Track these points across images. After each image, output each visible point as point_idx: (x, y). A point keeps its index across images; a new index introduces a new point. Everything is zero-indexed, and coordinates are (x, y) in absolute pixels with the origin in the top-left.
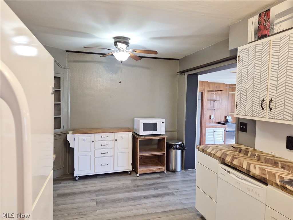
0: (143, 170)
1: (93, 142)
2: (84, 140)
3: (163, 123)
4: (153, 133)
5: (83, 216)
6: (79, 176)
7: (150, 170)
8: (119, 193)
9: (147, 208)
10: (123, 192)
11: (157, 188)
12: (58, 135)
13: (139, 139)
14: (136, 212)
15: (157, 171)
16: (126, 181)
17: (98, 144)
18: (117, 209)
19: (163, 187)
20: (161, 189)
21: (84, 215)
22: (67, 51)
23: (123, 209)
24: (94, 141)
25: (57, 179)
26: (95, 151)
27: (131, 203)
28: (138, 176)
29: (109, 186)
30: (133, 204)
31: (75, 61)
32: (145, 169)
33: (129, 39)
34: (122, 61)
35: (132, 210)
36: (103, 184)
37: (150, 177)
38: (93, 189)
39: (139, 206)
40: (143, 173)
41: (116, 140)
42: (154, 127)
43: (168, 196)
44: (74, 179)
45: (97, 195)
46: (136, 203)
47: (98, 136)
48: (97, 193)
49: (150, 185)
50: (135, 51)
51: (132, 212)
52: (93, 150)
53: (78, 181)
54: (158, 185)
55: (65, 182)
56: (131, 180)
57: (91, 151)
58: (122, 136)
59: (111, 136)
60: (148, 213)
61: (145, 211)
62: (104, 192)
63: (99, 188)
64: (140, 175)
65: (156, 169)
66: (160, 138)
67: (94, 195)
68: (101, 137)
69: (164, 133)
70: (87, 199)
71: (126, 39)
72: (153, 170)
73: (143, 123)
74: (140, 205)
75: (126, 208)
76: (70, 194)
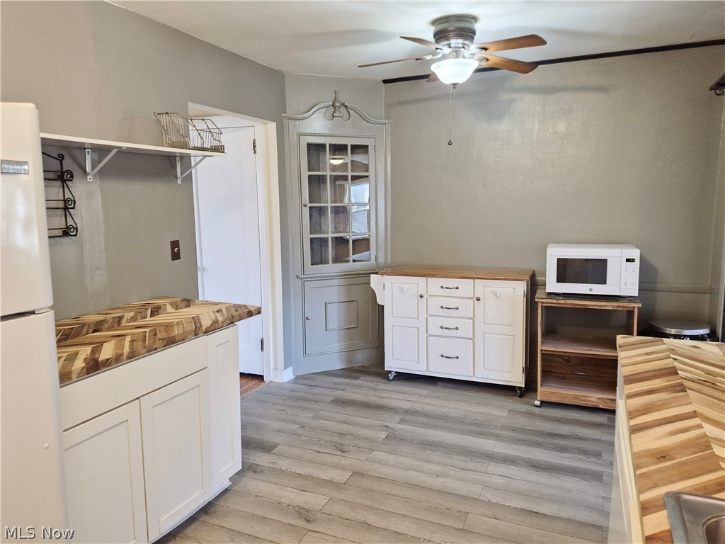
0: (553, 393)
1: (421, 296)
2: (402, 290)
3: (628, 260)
4: (591, 290)
5: (339, 453)
6: (396, 372)
7: (576, 397)
8: (453, 430)
9: (487, 486)
10: (462, 432)
11: (563, 449)
12: (363, 274)
13: (542, 303)
14: (449, 484)
15: (601, 406)
16: (498, 410)
17: (435, 304)
18: (415, 463)
19: (585, 452)
20: (574, 453)
21: (343, 451)
22: (385, 82)
23: (426, 466)
24: (425, 296)
25: (360, 368)
26: (427, 318)
27: (460, 461)
28: (537, 406)
29: (444, 410)
30: (463, 465)
31: (401, 104)
32: (563, 392)
33: (475, 19)
34: (455, 85)
35: (447, 476)
36: (436, 402)
37: (569, 417)
38: (408, 405)
39: (471, 475)
40: (554, 400)
41: (478, 299)
42: (596, 271)
43: (578, 477)
44: (385, 375)
45: (401, 421)
46: (471, 465)
47: (435, 284)
48: (407, 417)
49: (551, 435)
50: (486, 49)
51: (442, 480)
52: (423, 316)
53: (392, 382)
54: (577, 444)
55: (368, 378)
56: (511, 411)
57: (418, 318)
58: (495, 289)
59: (466, 286)
60: (478, 497)
61: (475, 490)
62: (421, 419)
63: (418, 407)
64: (544, 404)
65: (599, 399)
66: (615, 308)
67: (398, 418)
68: (442, 287)
69: (634, 292)
70: (376, 422)
71: (468, 21)
72: (589, 399)
73: (558, 259)
74: (476, 473)
75: (436, 468)
76: (354, 404)
